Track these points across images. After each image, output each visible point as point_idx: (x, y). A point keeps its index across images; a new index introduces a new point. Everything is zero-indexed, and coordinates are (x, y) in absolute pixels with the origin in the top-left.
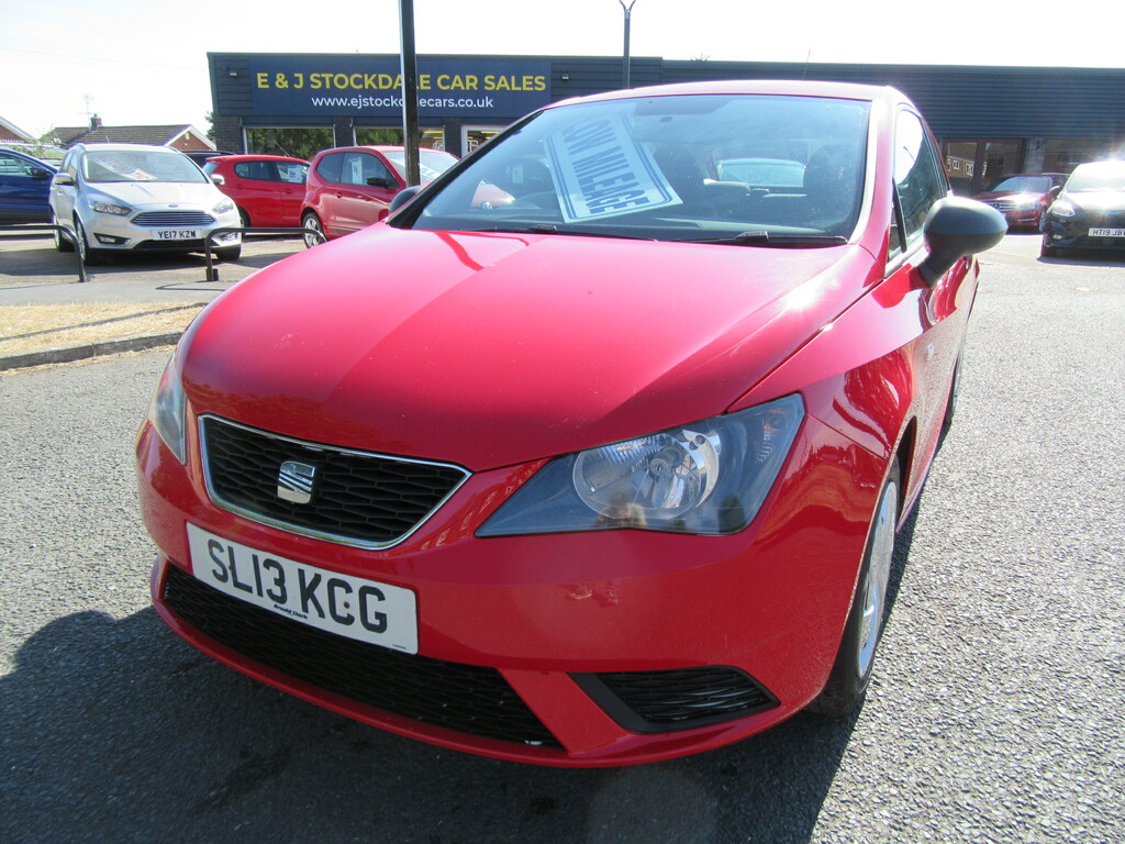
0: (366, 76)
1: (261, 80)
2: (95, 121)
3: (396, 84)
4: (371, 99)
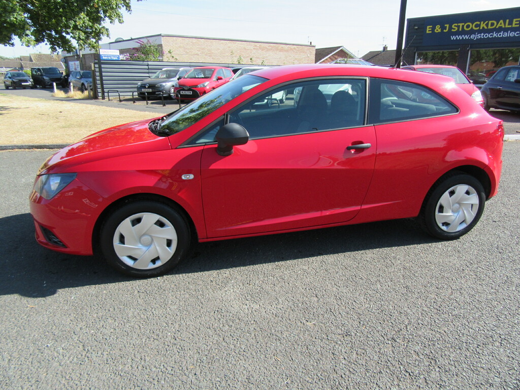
0: (482, 22)
1: (428, 30)
2: (385, 48)
3: (499, 25)
4: (482, 34)
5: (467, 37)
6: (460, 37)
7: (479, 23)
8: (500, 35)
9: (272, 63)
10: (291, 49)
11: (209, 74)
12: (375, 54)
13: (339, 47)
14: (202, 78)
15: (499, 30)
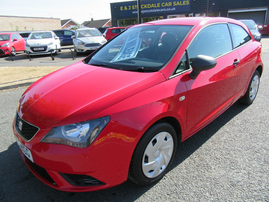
0: (145, 5)
1: (121, 8)
2: (92, 19)
3: (152, 6)
4: (146, 11)
6: (137, 12)
7: (143, 5)
8: (153, 11)
9: (37, 30)
10: (47, 21)
11: (6, 38)
12: (88, 23)
13: (70, 20)
14: (2, 41)
15: (152, 8)
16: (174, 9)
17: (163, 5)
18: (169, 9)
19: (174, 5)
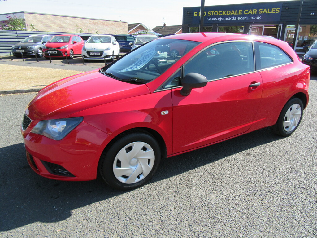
0: (223, 11)
1: (195, 14)
2: (165, 25)
3: (232, 13)
4: (224, 18)
5: (216, 19)
6: (212, 19)
7: (221, 12)
8: (233, 19)
9: (101, 33)
10: (113, 24)
11: (67, 40)
12: (159, 28)
13: (139, 24)
14: (63, 42)
15: (232, 16)
16: (259, 18)
17: (246, 12)
18: (253, 18)
19: (259, 13)
